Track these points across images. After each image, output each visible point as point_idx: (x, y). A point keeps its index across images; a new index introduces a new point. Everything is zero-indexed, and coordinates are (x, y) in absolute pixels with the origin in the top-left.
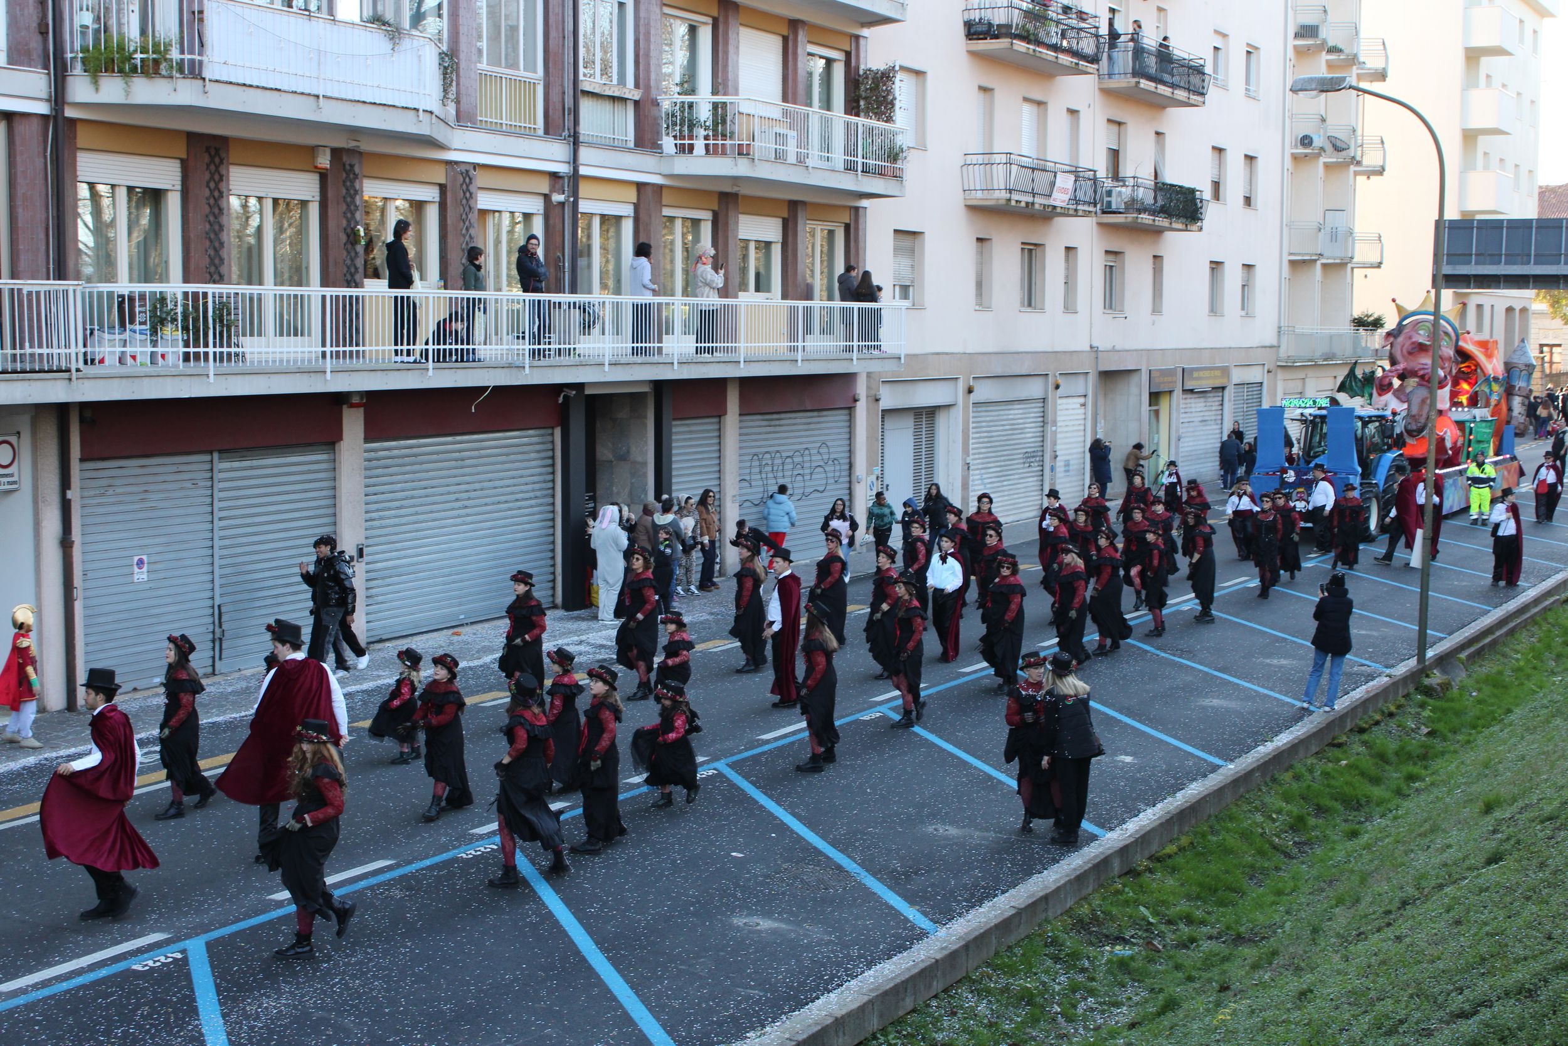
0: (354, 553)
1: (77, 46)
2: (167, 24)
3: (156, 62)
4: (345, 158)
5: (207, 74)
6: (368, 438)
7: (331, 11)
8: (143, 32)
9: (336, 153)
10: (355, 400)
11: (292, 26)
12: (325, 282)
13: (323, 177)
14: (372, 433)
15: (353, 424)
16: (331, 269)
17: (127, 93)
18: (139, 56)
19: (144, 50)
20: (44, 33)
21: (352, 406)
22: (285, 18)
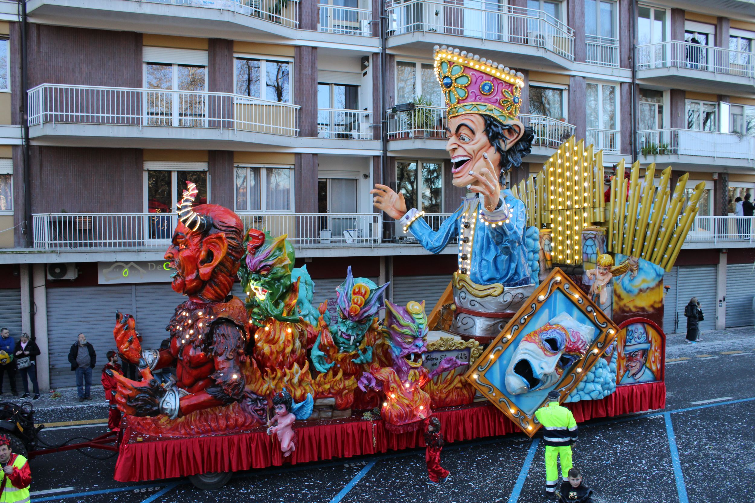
0: (722, 299)
1: (641, 147)
2: (667, 139)
3: (664, 150)
4: (723, 176)
5: (679, 153)
6: (728, 263)
7: (719, 130)
8: (660, 142)
9: (720, 174)
10: (724, 251)
11: (706, 137)
12: (715, 214)
13: (715, 182)
14: (729, 262)
15: (723, 259)
16: (717, 210)
17: (655, 160)
18: (658, 149)
19: (660, 147)
20: (631, 144)
21: (723, 253)
22: (704, 134)
